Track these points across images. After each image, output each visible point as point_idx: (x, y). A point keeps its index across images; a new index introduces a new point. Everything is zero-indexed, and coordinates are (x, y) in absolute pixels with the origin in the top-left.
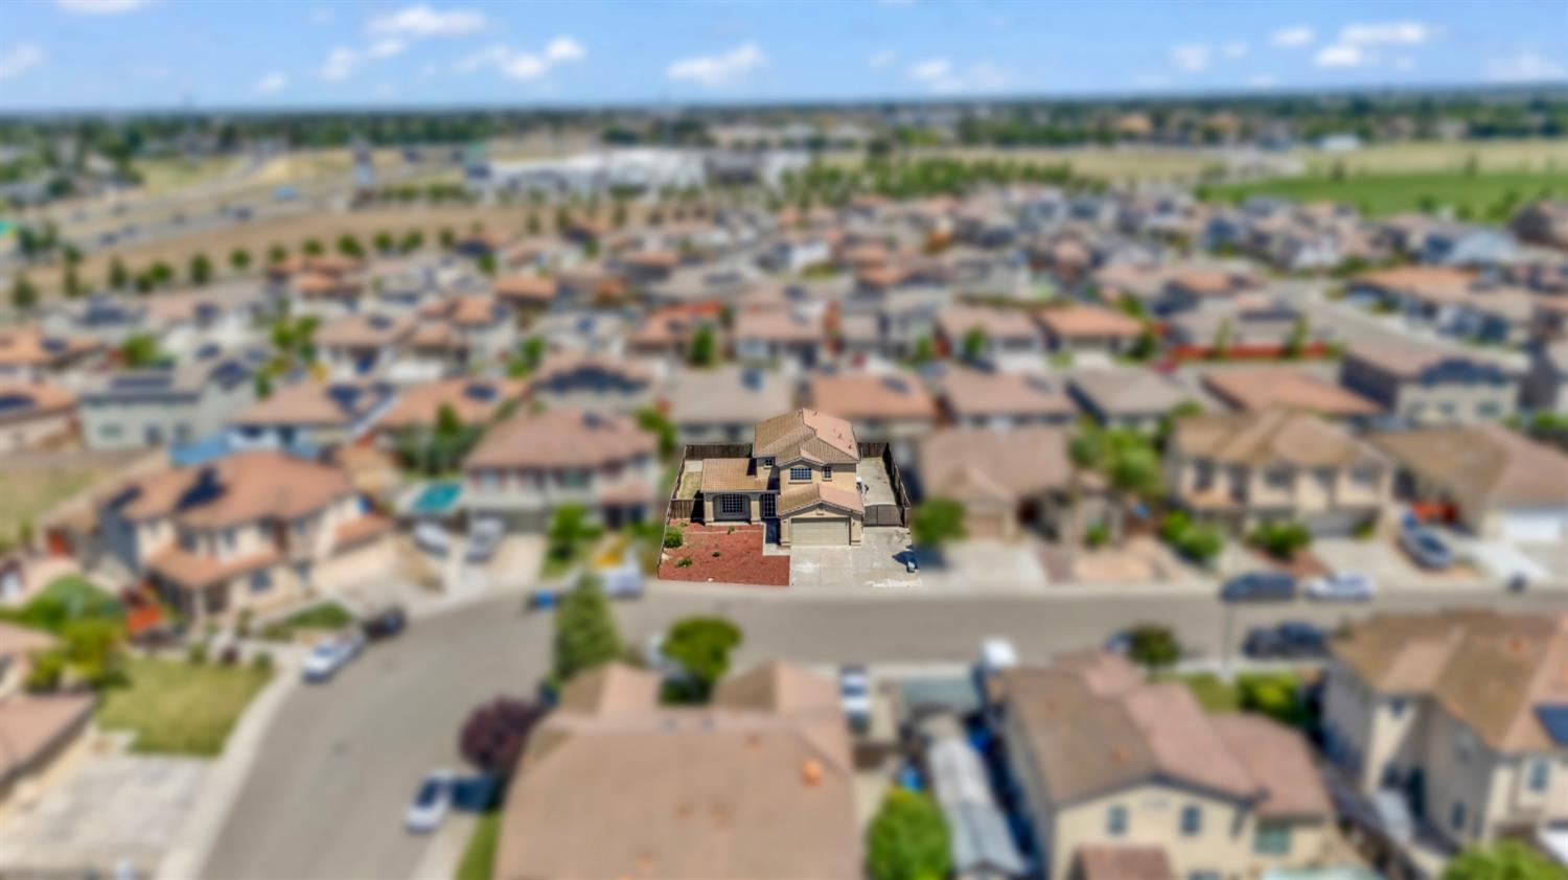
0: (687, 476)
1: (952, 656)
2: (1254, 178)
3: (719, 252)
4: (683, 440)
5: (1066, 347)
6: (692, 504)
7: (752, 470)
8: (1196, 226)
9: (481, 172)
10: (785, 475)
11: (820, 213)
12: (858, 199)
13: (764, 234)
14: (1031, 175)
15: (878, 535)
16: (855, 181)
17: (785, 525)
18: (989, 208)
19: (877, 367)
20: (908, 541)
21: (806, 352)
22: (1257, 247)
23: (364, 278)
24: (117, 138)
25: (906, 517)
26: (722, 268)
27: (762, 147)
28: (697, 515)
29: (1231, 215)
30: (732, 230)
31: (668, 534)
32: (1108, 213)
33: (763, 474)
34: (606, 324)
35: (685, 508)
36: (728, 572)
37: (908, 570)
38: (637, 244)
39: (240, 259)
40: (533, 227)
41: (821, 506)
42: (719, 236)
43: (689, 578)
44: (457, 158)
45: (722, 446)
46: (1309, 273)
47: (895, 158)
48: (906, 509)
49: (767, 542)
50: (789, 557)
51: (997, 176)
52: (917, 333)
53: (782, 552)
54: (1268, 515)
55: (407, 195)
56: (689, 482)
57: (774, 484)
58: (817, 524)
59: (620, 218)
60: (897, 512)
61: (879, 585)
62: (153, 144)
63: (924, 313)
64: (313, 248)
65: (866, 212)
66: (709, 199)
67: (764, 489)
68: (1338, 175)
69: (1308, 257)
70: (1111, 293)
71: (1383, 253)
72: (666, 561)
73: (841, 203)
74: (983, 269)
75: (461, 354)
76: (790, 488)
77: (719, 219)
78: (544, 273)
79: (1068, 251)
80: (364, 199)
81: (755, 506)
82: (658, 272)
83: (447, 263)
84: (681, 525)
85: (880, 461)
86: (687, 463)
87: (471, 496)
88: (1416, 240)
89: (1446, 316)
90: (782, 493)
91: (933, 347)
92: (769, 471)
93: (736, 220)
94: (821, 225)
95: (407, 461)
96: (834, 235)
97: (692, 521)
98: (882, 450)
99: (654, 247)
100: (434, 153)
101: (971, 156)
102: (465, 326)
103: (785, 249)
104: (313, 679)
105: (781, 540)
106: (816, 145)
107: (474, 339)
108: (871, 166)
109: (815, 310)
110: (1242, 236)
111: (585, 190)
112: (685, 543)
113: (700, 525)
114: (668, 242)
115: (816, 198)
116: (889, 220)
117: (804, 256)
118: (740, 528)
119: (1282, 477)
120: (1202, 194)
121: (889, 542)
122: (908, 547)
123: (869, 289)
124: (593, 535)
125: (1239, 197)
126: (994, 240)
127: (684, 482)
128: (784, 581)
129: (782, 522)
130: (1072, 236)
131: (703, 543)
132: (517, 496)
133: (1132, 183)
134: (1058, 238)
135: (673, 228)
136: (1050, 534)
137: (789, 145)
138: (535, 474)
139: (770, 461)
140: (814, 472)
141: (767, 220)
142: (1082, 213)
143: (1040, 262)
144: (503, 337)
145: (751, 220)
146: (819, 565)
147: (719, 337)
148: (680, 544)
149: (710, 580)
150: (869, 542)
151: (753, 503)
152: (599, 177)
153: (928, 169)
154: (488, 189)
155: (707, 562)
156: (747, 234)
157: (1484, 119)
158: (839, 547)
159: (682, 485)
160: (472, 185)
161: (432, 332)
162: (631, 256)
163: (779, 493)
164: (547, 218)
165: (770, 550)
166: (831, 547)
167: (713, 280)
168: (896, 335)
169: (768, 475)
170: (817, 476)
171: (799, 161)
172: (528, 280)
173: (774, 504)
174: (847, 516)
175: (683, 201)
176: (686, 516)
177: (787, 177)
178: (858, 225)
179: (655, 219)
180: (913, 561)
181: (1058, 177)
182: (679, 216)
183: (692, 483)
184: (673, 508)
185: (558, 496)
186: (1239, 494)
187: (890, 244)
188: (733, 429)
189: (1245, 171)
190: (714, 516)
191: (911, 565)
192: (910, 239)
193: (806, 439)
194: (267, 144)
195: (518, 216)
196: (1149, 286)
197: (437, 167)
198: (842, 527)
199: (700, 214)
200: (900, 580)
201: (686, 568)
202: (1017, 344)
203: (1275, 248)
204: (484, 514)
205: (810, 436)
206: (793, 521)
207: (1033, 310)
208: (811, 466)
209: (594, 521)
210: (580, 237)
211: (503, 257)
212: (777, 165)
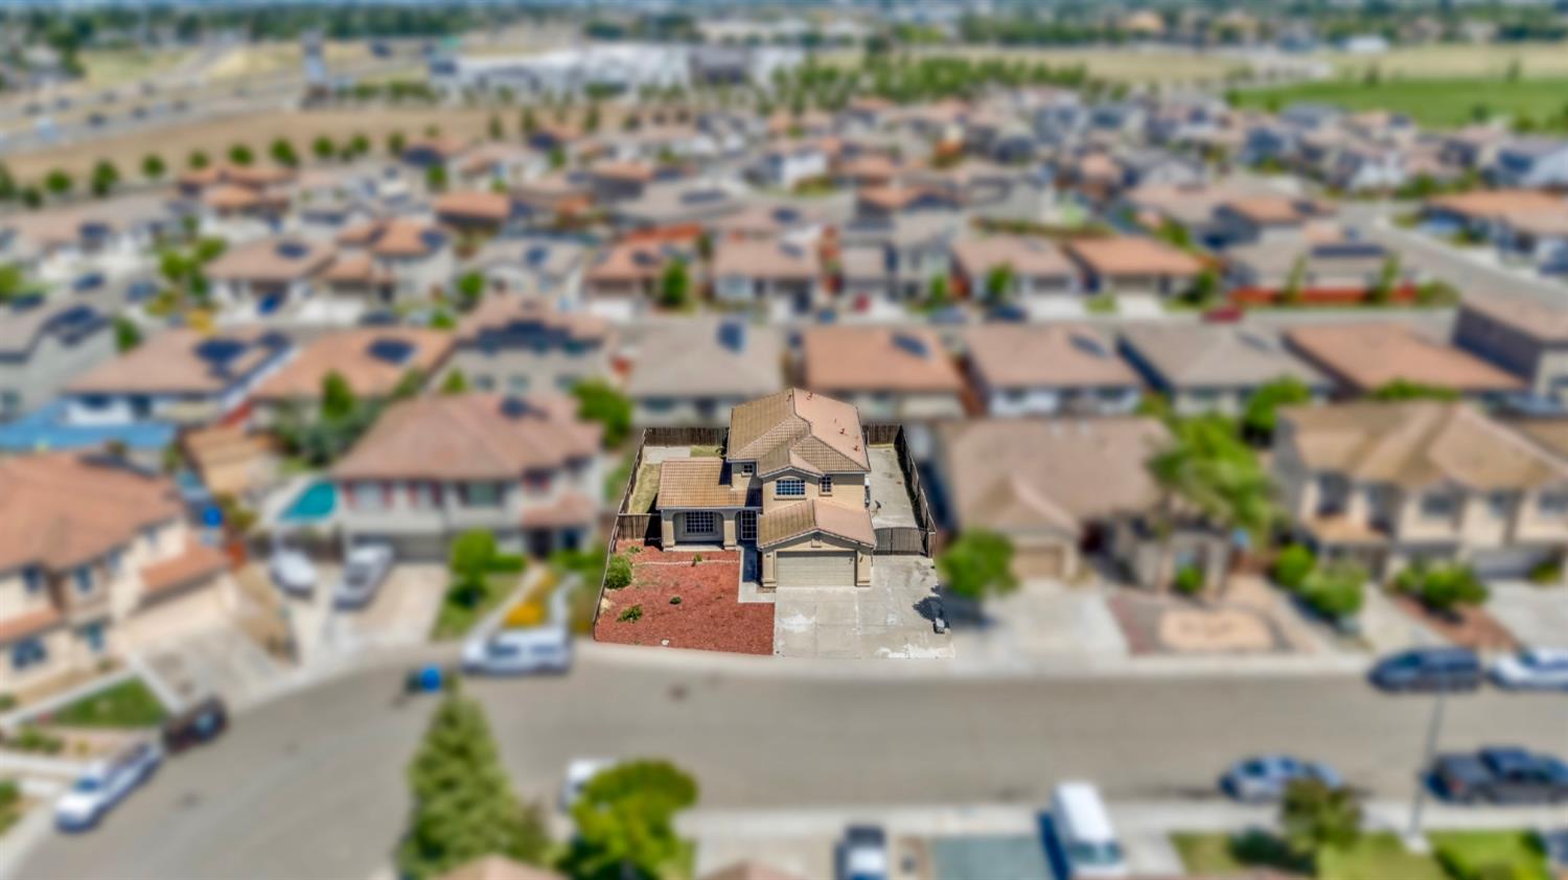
0: (645, 470)
1: (1007, 795)
2: (1282, 82)
3: (703, 162)
4: (641, 418)
5: (1107, 287)
6: (648, 519)
7: (726, 477)
8: (1233, 137)
9: (448, 69)
10: (770, 488)
11: (815, 117)
12: (856, 102)
13: (753, 140)
14: (1042, 77)
15: (893, 568)
16: (853, 80)
17: (769, 561)
18: (1003, 114)
19: (884, 312)
20: (934, 579)
21: (798, 292)
22: (1307, 162)
23: (291, 192)
24: (64, 27)
25: (930, 543)
26: (703, 183)
27: (753, 42)
28: (653, 536)
29: (1273, 125)
30: (717, 137)
31: (613, 569)
32: (1135, 121)
33: (741, 484)
34: (562, 254)
35: (637, 526)
36: (690, 630)
37: (935, 629)
38: (610, 152)
39: (153, 166)
40: (496, 131)
41: (818, 536)
42: (703, 145)
43: (636, 640)
44: (428, 51)
45: (693, 430)
46: (1369, 194)
47: (894, 56)
48: (930, 533)
49: (745, 580)
50: (773, 605)
51: (1008, 79)
52: (931, 270)
53: (764, 598)
54: (1420, 554)
55: (364, 93)
56: (646, 480)
57: (755, 497)
58: (811, 559)
59: (592, 122)
60: (917, 537)
61: (897, 655)
62: (105, 35)
63: (938, 246)
64: (241, 156)
65: (866, 117)
66: (693, 100)
67: (741, 505)
68: (1372, 80)
69: (1369, 176)
70: (1150, 218)
71: (1451, 172)
72: (607, 610)
73: (835, 106)
74: (1004, 187)
75: (387, 291)
76: (775, 507)
77: (703, 125)
78: (499, 188)
79: (1096, 166)
80: (317, 96)
81: (730, 527)
82: (630, 187)
83: (391, 174)
84: (631, 551)
85: (891, 448)
86: (647, 449)
87: (345, 516)
88: (1488, 157)
89: (1545, 251)
90: (765, 512)
91: (949, 288)
92: (749, 479)
93: (720, 125)
94: (817, 131)
95: (287, 446)
96: (831, 144)
97: (647, 544)
98: (894, 435)
99: (628, 158)
100: (403, 46)
101: (977, 55)
102: (389, 258)
103: (776, 160)
104: (70, 827)
105: (764, 580)
106: (811, 41)
107: (400, 272)
108: (869, 65)
109: (807, 237)
110: (1289, 149)
111: (558, 88)
112: (635, 581)
113: (657, 550)
114: (645, 149)
115: (810, 99)
116: (891, 127)
117: (795, 170)
118: (709, 556)
119: (1447, 503)
120: (1233, 99)
121: (908, 581)
122: (933, 590)
123: (872, 214)
124: (513, 567)
125: (1273, 103)
126: (1011, 153)
127: (641, 479)
128: (765, 647)
129: (765, 556)
130: (1101, 149)
131: (657, 580)
132: (408, 516)
133: (1154, 88)
134: (1082, 152)
135: (651, 133)
136: (1124, 573)
137: (781, 41)
138: (433, 488)
139: (749, 467)
140: (808, 485)
141: (756, 126)
142: (1105, 121)
143: (1067, 180)
144: (439, 269)
145: (738, 125)
146: (814, 618)
147: (695, 272)
148: (627, 583)
149: (665, 642)
150: (880, 581)
151: (726, 522)
152: (574, 74)
153: (931, 68)
154: (453, 85)
155: (663, 614)
156: (734, 142)
157: (1513, 20)
158: (841, 589)
159: (637, 484)
160: (438, 82)
161: (353, 262)
162: (604, 166)
163: (762, 513)
164: (511, 121)
165: (748, 593)
166: (830, 589)
167: (692, 198)
168: (905, 272)
169: (747, 485)
170: (812, 491)
171: (793, 58)
172: (480, 198)
173: (755, 529)
174: (853, 550)
175: (666, 103)
176: (638, 536)
177: (779, 77)
178: (857, 133)
179: (632, 123)
180: (941, 616)
181: (1071, 80)
182: (660, 119)
183: (650, 481)
184: (621, 525)
185: (461, 516)
186: (1383, 524)
187: (894, 155)
188: (706, 404)
189: (1272, 74)
190: (675, 538)
191: (940, 623)
192: (916, 150)
193: (799, 436)
194: (228, 36)
195: (479, 119)
196: (1196, 210)
197: (405, 62)
198: (845, 563)
199: (682, 117)
200: (926, 648)
201: (634, 625)
202: (1049, 284)
203: (1329, 164)
204: (363, 540)
205: (803, 433)
206: (780, 555)
207: (1066, 238)
208: (805, 477)
209: (512, 548)
210: (544, 143)
211: (454, 167)
212: (768, 62)
